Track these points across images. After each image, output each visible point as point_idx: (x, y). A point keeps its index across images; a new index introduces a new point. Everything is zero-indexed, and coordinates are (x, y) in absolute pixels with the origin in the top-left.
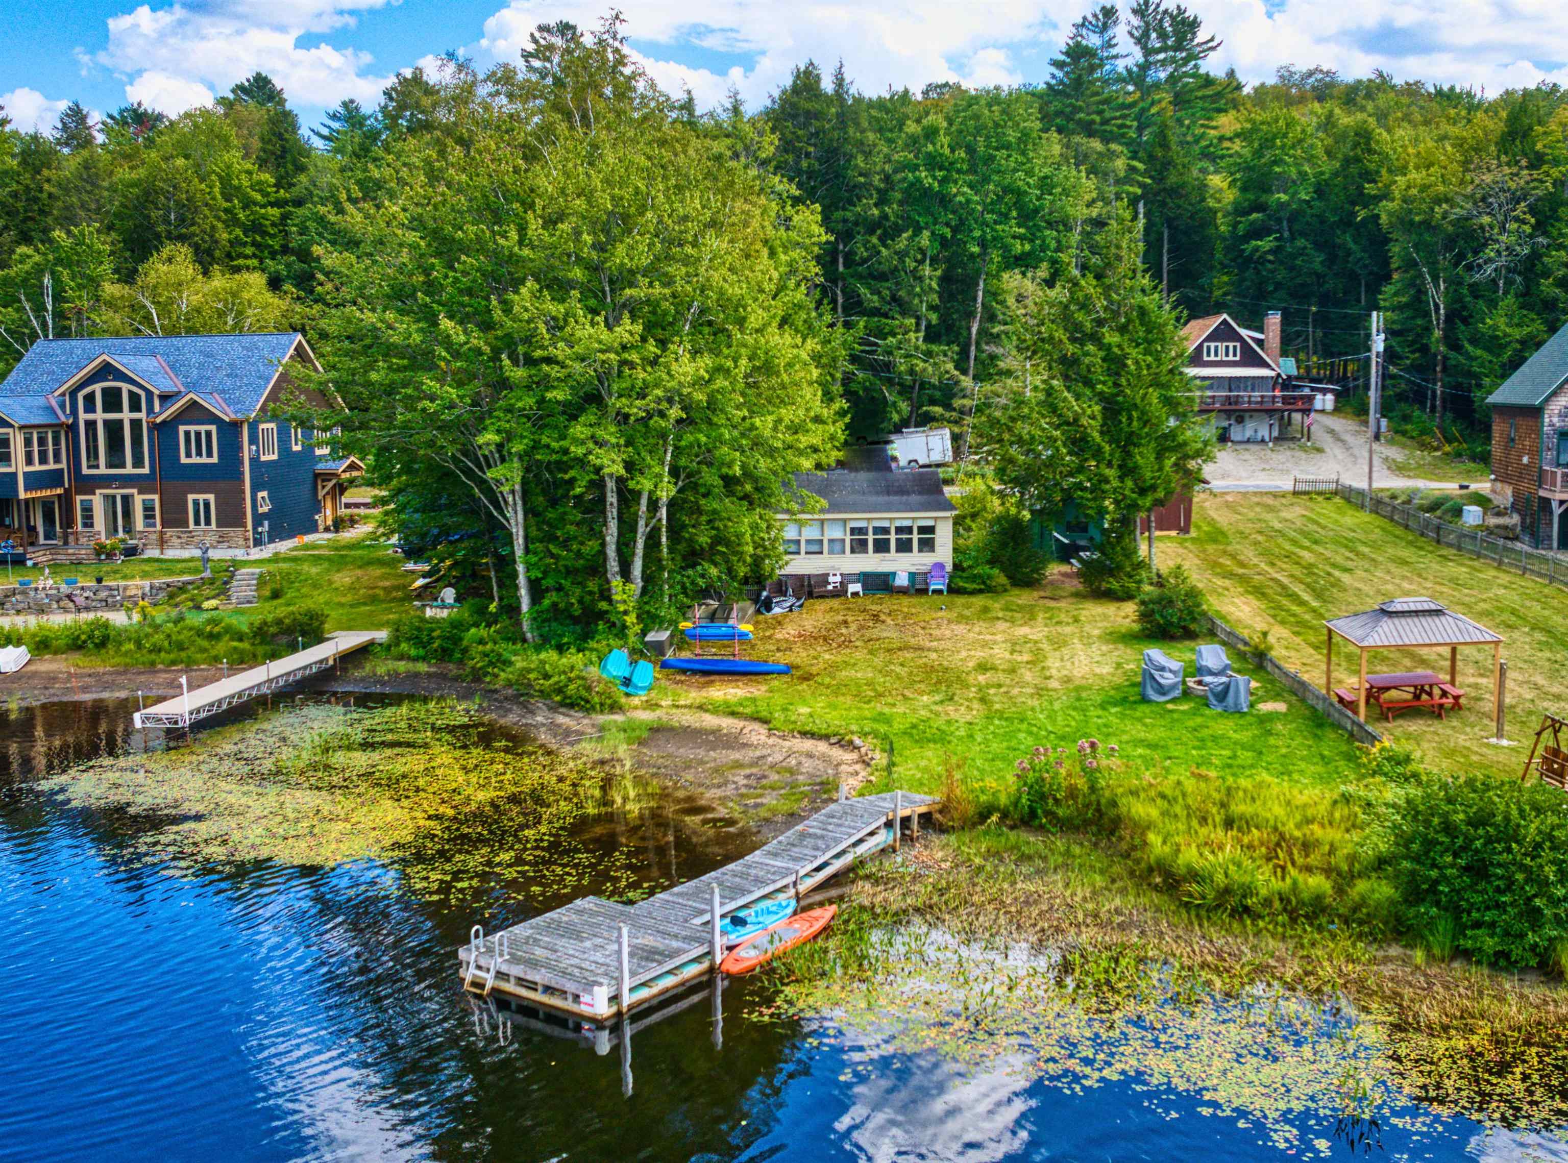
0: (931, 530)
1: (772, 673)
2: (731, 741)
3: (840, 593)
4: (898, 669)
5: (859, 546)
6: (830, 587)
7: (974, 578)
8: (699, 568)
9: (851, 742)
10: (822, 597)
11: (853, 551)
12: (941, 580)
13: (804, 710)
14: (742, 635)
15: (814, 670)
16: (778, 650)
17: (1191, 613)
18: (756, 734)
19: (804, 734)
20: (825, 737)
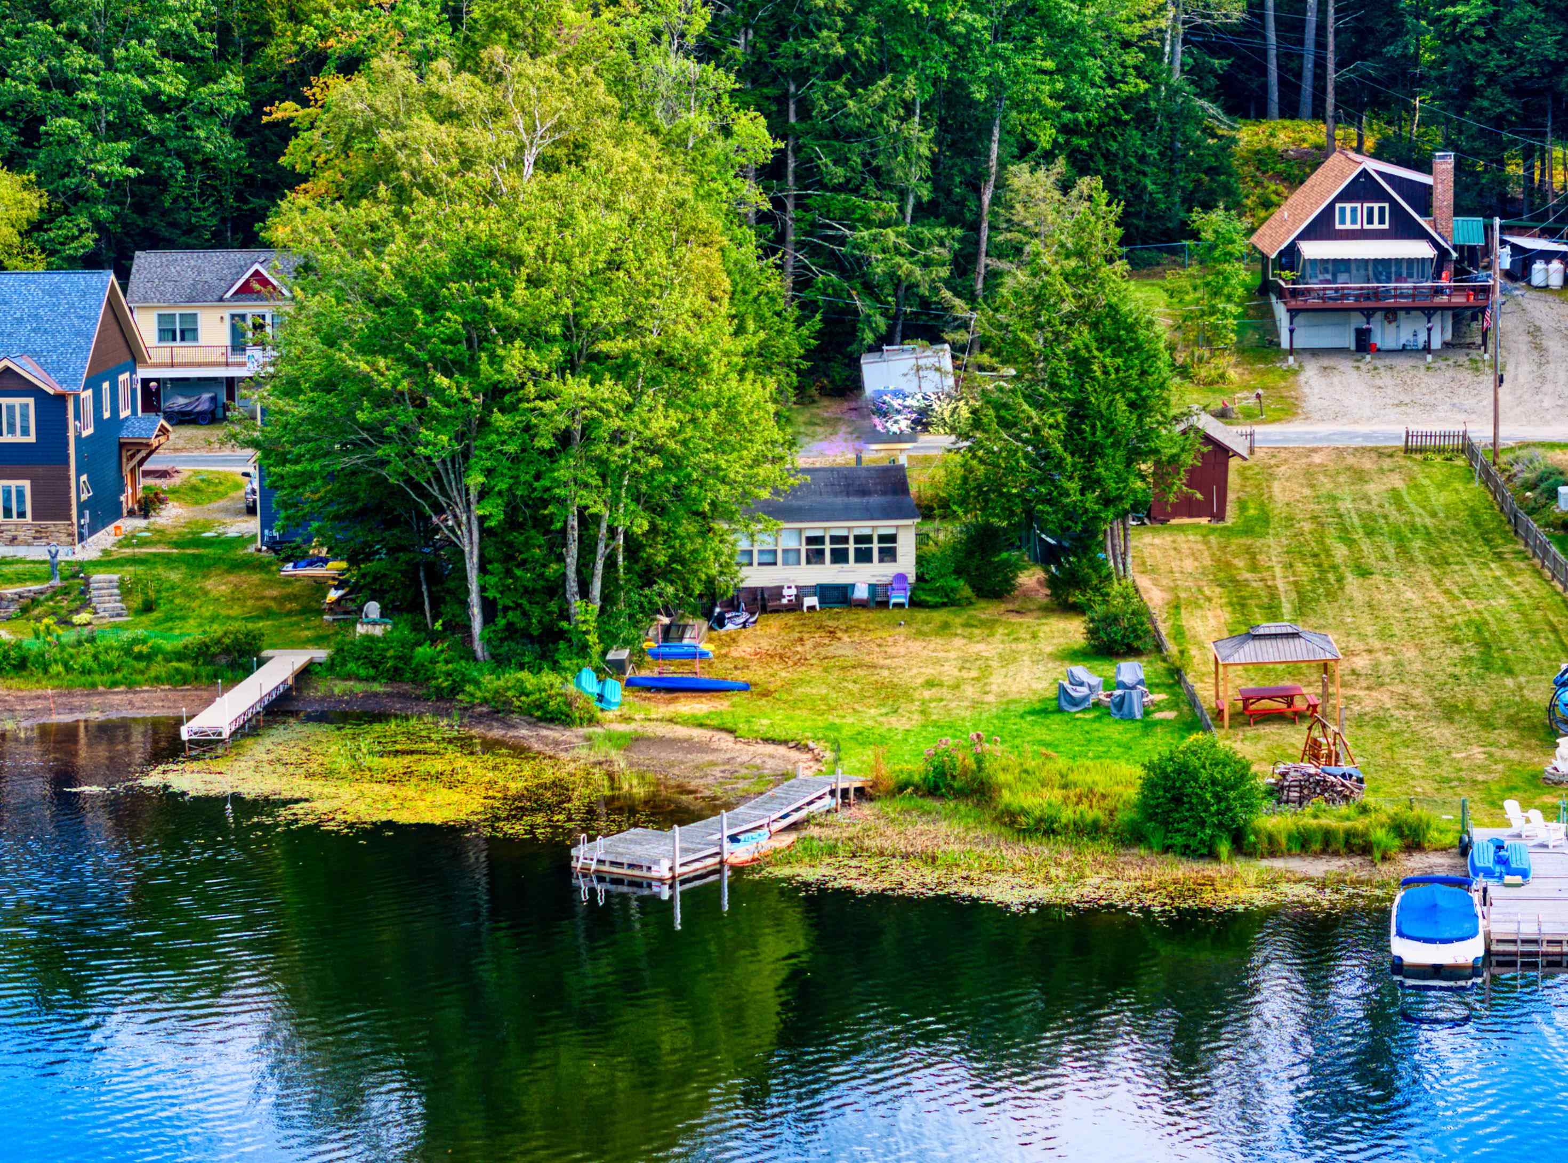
0: (892, 538)
1: (732, 689)
2: (703, 747)
3: (795, 607)
4: (850, 686)
5: (815, 557)
6: (785, 601)
7: (934, 591)
8: (655, 587)
9: (806, 746)
10: (776, 611)
11: (809, 562)
12: (902, 593)
13: (765, 722)
14: (703, 655)
15: (772, 687)
16: (736, 668)
17: (1135, 631)
18: (726, 741)
19: (766, 740)
20: (785, 742)
